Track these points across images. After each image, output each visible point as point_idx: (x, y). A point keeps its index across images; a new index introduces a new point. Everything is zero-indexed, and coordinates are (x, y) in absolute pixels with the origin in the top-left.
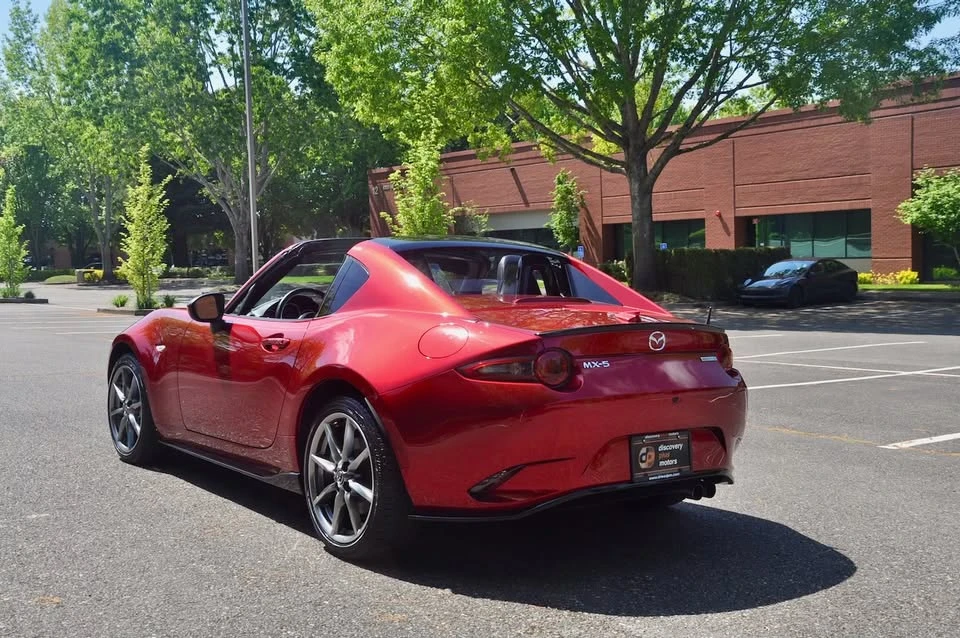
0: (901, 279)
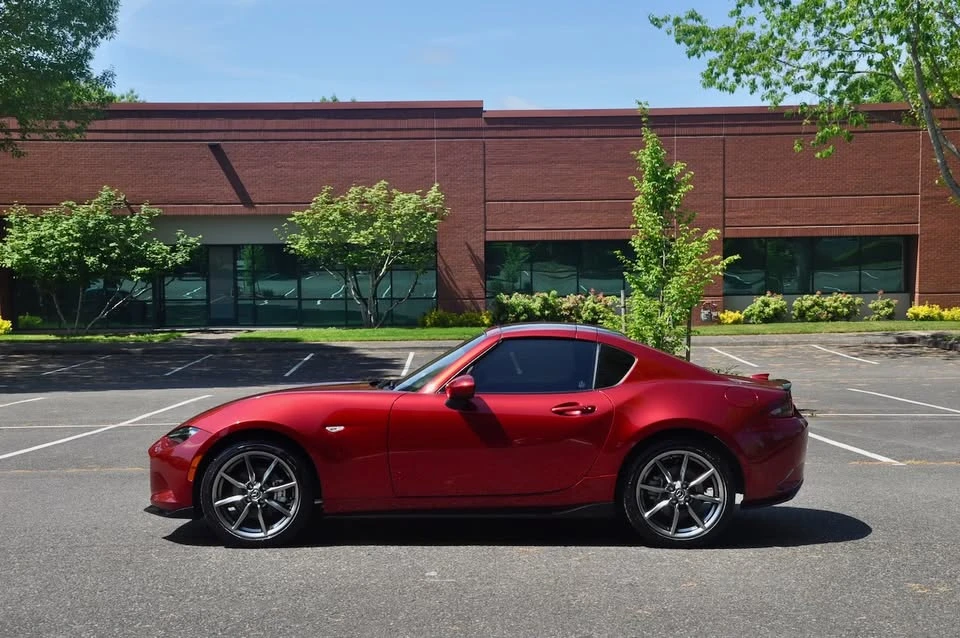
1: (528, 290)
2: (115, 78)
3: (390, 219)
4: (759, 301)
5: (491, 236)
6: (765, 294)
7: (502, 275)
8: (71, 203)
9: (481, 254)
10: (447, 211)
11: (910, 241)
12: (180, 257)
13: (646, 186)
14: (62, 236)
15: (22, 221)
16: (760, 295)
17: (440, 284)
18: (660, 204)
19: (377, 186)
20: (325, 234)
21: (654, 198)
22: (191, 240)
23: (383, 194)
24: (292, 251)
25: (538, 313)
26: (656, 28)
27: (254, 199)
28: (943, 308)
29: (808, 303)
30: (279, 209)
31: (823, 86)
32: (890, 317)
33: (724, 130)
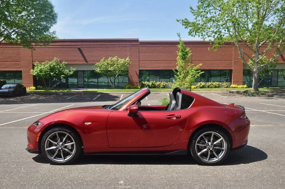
0: (31, 89)
1: (148, 81)
2: (56, 33)
3: (118, 65)
4: (199, 83)
5: (141, 69)
6: (200, 82)
7: (143, 78)
8: (48, 61)
9: (138, 73)
10: (131, 63)
11: (231, 71)
12: (71, 73)
13: (180, 54)
14: (46, 68)
15: (38, 65)
16: (199, 82)
17: (129, 79)
18: (184, 58)
19: (115, 57)
20: (104, 68)
21: (182, 57)
22: (74, 69)
23: (116, 59)
24: (96, 72)
25: (151, 86)
26: (178, 22)
27: (88, 60)
28: (238, 85)
29: (210, 84)
30: (94, 62)
31: (214, 36)
32: (227, 87)
33: (192, 46)
